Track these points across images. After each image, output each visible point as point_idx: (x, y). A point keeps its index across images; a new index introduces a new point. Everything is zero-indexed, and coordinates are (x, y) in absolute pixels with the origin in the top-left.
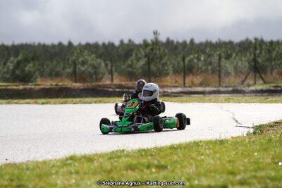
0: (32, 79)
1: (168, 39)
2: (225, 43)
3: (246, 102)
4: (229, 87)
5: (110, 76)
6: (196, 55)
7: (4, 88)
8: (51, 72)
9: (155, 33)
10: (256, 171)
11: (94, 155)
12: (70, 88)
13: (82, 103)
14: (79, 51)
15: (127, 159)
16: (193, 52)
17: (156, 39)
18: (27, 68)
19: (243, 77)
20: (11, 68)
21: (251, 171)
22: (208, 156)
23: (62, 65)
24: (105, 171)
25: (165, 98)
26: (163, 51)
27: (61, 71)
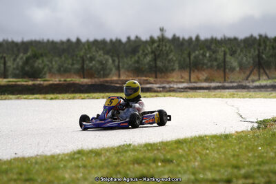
0: (41, 75)
1: (174, 36)
2: (230, 40)
3: (250, 97)
4: (234, 82)
5: (117, 72)
6: (201, 52)
7: (14, 83)
8: (60, 69)
9: (162, 30)
10: (260, 165)
11: (101, 150)
12: (78, 84)
13: (89, 98)
14: (87, 47)
15: (133, 154)
16: (199, 48)
17: (162, 35)
18: (36, 64)
19: (248, 73)
20: (21, 63)
21: (255, 165)
22: (213, 150)
23: (70, 61)
24: (112, 165)
25: (171, 94)
26: (170, 47)
27: (70, 66)
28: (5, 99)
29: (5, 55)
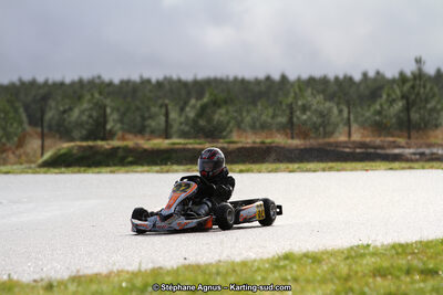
0: (224, 134)
1: (438, 70)
5: (346, 129)
7: (180, 146)
8: (254, 124)
9: (418, 61)
11: (323, 253)
12: (283, 147)
14: (297, 90)
15: (373, 260)
17: (420, 69)
18: (216, 117)
20: (192, 115)
23: (271, 111)
24: (339, 278)
25: (434, 164)
26: (431, 89)
27: (269, 120)
28: (167, 172)
29: (167, 101)
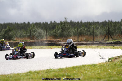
0: (12, 38)
1: (71, 21)
2: (95, 23)
3: (105, 48)
4: (97, 41)
6: (83, 28)
8: (20, 35)
9: (66, 18)
10: (109, 78)
11: (40, 71)
14: (32, 26)
15: (53, 73)
16: (82, 26)
17: (66, 21)
18: (10, 34)
20: (3, 33)
21: (107, 78)
22: (89, 71)
23: (25, 32)
26: (69, 26)
27: (25, 35)
